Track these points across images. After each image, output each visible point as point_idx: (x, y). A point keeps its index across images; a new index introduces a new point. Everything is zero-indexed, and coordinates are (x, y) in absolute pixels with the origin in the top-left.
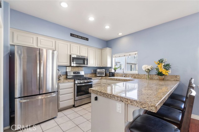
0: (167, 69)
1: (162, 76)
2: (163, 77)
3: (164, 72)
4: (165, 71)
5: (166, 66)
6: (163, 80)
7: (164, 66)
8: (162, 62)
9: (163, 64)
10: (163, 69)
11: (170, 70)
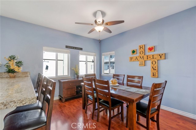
0: (20, 66)
1: (13, 73)
2: (15, 74)
3: (16, 69)
4: (18, 68)
5: (18, 63)
6: (14, 77)
7: (16, 63)
8: (14, 58)
9: (16, 61)
10: (16, 66)
11: (22, 67)
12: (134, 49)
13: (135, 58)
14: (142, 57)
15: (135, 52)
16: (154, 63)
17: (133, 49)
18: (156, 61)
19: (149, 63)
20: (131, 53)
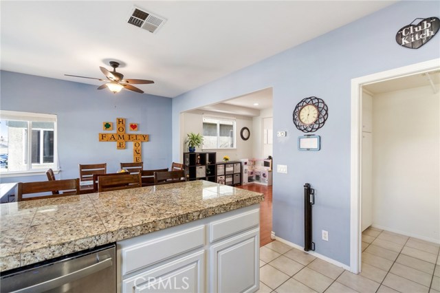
12: (109, 121)
13: (111, 136)
14: (121, 136)
15: (110, 126)
16: (137, 145)
17: (107, 121)
18: (140, 143)
19: (131, 145)
20: (102, 126)
